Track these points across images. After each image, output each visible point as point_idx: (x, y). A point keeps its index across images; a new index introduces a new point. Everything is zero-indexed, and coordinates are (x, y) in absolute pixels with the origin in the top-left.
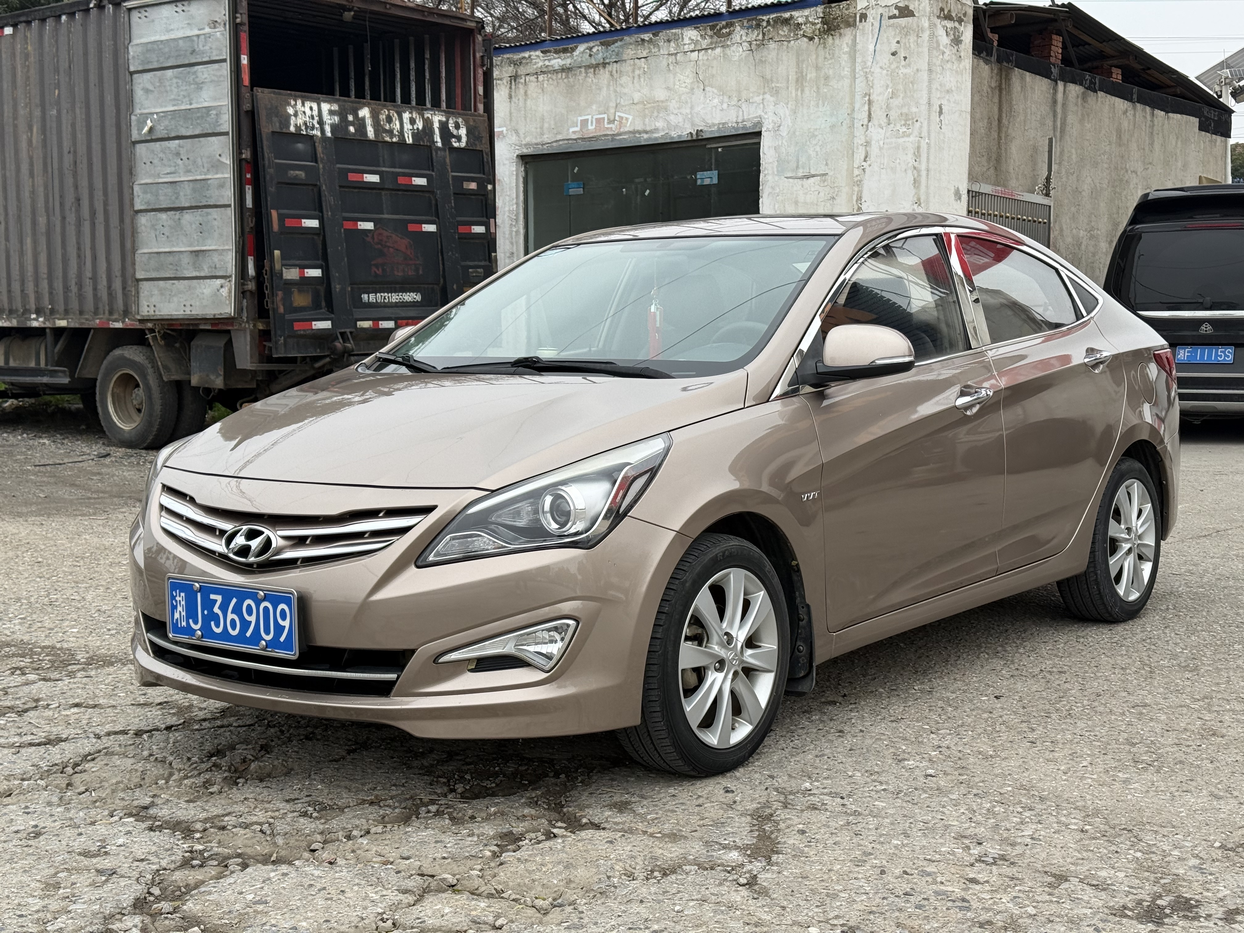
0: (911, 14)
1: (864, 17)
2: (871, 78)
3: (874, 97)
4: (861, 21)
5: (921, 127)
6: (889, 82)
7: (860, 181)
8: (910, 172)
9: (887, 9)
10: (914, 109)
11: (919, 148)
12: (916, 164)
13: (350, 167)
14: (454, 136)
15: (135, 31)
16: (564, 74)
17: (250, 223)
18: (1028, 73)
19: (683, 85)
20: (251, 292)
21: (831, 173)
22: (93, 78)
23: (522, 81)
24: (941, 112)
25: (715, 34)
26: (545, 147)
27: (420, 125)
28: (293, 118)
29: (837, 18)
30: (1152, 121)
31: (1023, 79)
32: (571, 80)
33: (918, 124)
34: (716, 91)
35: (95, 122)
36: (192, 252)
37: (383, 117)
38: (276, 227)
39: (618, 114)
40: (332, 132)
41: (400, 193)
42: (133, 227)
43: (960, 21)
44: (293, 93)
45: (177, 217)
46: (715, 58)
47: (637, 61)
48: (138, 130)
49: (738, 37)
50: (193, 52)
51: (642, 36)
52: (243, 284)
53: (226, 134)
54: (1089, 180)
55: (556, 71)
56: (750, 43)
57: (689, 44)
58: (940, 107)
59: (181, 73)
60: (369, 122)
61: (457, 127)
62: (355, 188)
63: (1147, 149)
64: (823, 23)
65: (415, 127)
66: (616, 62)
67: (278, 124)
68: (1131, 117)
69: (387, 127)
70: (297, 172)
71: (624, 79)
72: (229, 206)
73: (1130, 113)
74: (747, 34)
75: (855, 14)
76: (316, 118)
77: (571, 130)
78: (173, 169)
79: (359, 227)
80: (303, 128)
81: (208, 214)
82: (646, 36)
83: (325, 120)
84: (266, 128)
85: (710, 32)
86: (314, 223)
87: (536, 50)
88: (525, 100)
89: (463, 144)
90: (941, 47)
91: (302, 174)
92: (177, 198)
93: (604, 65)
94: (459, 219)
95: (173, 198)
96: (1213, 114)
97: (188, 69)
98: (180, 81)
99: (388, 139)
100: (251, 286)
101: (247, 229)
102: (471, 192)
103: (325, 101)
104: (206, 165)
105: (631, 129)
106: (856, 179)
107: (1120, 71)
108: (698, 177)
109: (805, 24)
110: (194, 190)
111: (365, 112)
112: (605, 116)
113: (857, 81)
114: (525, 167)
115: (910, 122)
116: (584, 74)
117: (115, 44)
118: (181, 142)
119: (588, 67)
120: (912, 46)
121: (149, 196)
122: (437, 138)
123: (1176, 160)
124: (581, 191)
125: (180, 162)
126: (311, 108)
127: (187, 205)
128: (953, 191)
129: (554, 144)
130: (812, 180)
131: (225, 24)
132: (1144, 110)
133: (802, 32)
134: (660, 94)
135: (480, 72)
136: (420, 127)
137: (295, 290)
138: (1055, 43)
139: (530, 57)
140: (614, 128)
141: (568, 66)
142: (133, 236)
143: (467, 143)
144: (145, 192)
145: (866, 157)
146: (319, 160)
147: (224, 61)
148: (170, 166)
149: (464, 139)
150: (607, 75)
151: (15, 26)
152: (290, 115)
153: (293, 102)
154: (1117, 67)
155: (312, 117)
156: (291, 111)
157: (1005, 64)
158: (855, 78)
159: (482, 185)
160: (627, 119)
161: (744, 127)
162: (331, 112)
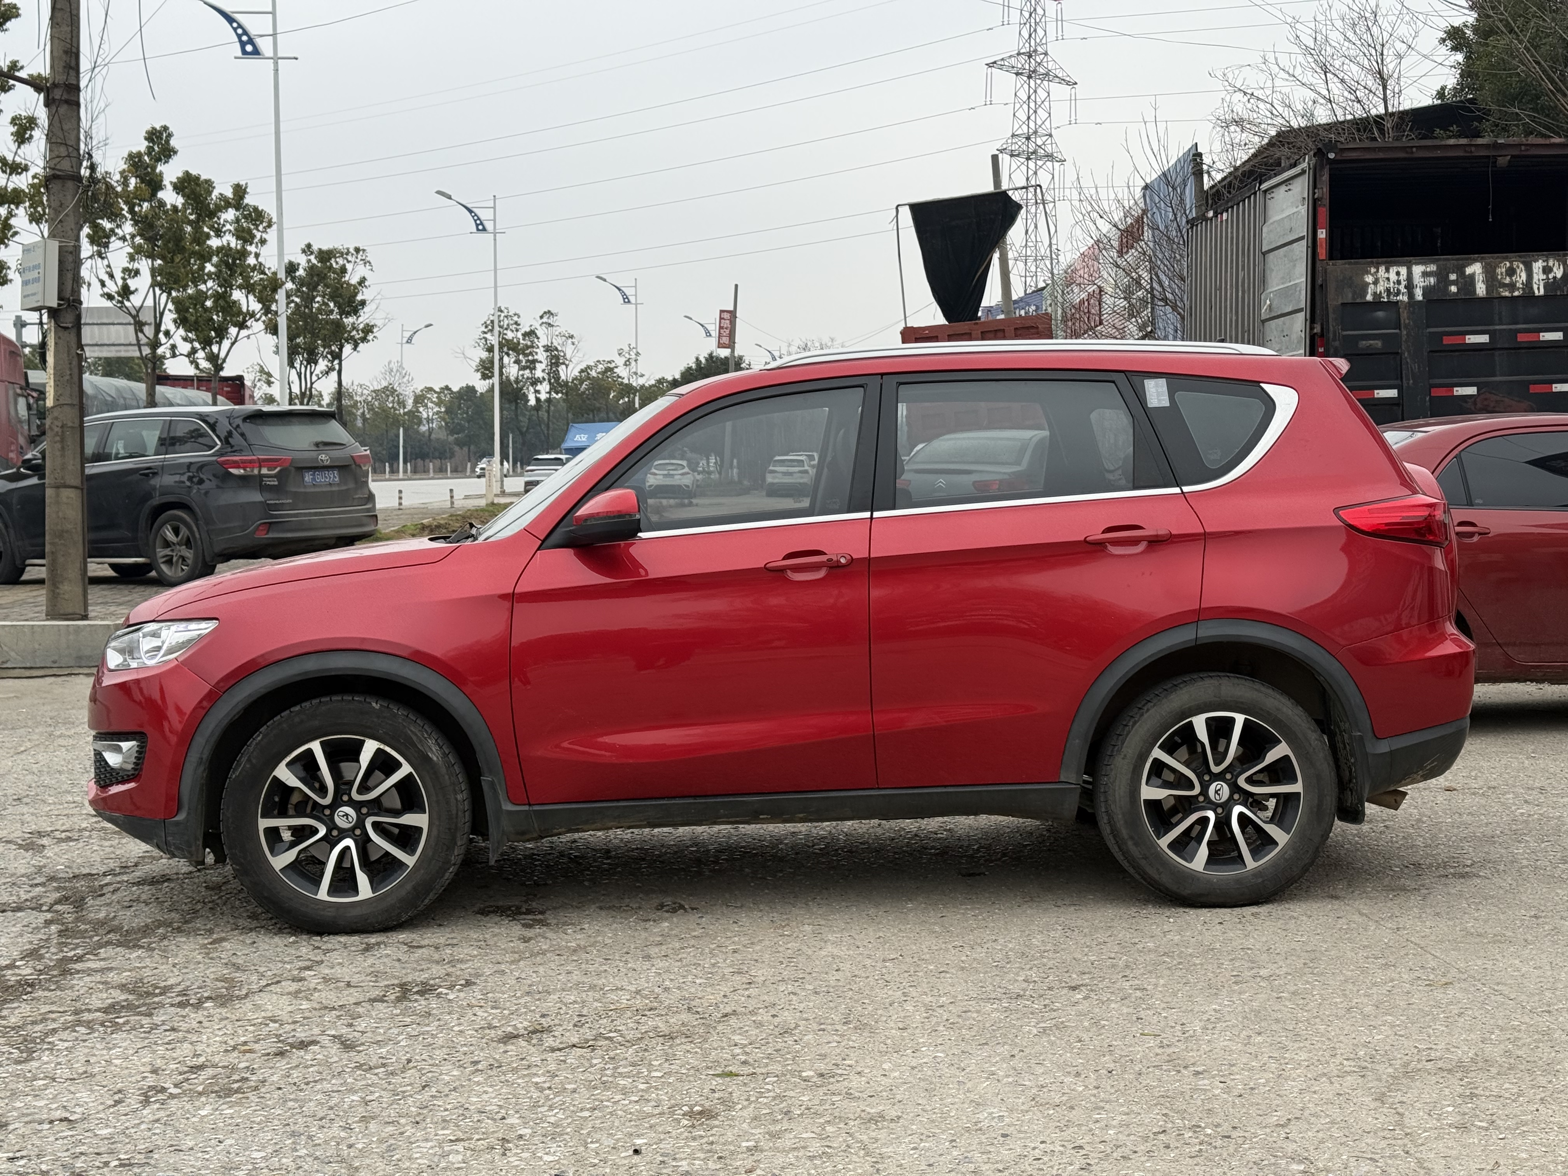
13: (1447, 329)
15: (1268, 212)
27: (1559, 273)
28: (1371, 286)
37: (1501, 270)
40: (1423, 295)
41: (1523, 351)
44: (1375, 260)
50: (1291, 230)
53: (1304, 309)
59: (1286, 251)
60: (1479, 278)
62: (1452, 351)
65: (1551, 276)
67: (1350, 295)
69: (1507, 281)
70: (1371, 342)
76: (1404, 283)
79: (1455, 393)
80: (1385, 295)
83: (1416, 283)
84: (1334, 300)
86: (1393, 393)
91: (1378, 344)
97: (1289, 247)
98: (1285, 259)
99: (1507, 294)
103: (1418, 264)
104: (1295, 341)
118: (1284, 319)
125: (1283, 339)
126: (1398, 274)
131: (1307, 200)
136: (1560, 276)
146: (1402, 326)
147: (1304, 235)
148: (1279, 343)
151: (1227, 211)
152: (1367, 284)
153: (1373, 270)
155: (1399, 282)
156: (1369, 279)
162: (1425, 274)
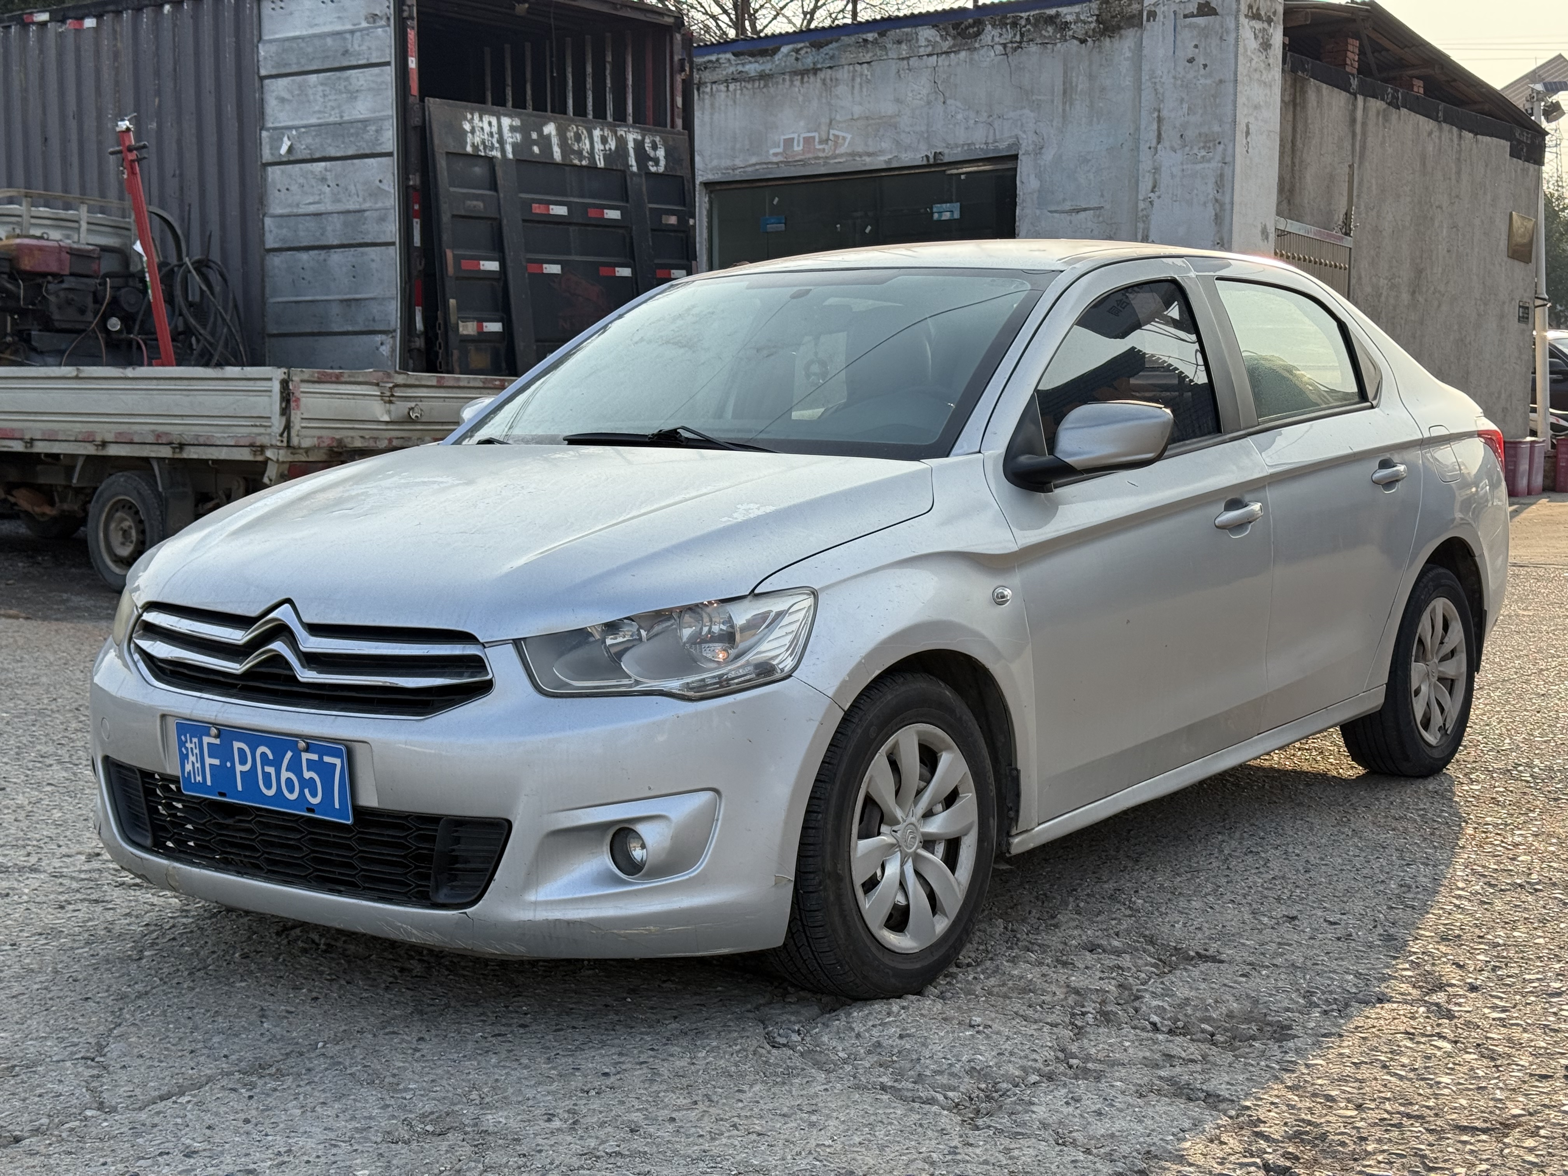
0: (1213, 12)
1: (1152, 15)
2: (1161, 90)
3: (1165, 113)
4: (1148, 20)
5: (1225, 150)
6: (1184, 95)
7: (1147, 216)
8: (1210, 206)
9: (1182, 6)
10: (1216, 128)
11: (1222, 176)
12: (1219, 196)
13: (535, 196)
14: (651, 159)
15: (267, 25)
16: (762, 83)
17: (419, 266)
18: (1325, 86)
19: (919, 97)
20: (419, 350)
21: (1108, 206)
22: (208, 83)
23: (708, 90)
24: (1248, 133)
25: (959, 34)
26: (737, 172)
27: (612, 144)
28: (469, 135)
29: (1116, 16)
30: (1459, 145)
31: (1319, 90)
32: (772, 90)
33: (1221, 147)
34: (959, 104)
35: (211, 137)
36: (342, 301)
37: (570, 135)
38: (451, 270)
39: (832, 132)
40: (514, 152)
41: (590, 228)
42: (263, 269)
43: (1269, 21)
44: (469, 104)
45: (322, 258)
46: (958, 64)
47: (858, 67)
48: (271, 149)
49: (990, 38)
50: (346, 52)
51: (864, 36)
52: (410, 341)
53: (390, 154)
54: (1390, 217)
55: (751, 79)
56: (1005, 46)
57: (926, 46)
58: (1247, 126)
59: (329, 78)
60: (555, 141)
61: (655, 147)
62: (539, 222)
63: (1453, 177)
64: (1097, 21)
65: (607, 147)
66: (830, 68)
67: (452, 143)
68: (1437, 141)
69: (576, 147)
70: (475, 203)
71: (842, 89)
72: (393, 244)
73: (1436, 134)
74: (1001, 35)
75: (1141, 13)
76: (496, 136)
77: (772, 151)
78: (317, 198)
79: (545, 271)
80: (481, 148)
81: (363, 254)
82: (870, 36)
83: (505, 137)
84: (440, 147)
85: (953, 32)
86: (492, 266)
87: (725, 52)
88: (712, 114)
89: (661, 169)
90: (1249, 53)
91: (480, 204)
92: (322, 234)
93: (815, 71)
94: (656, 261)
95: (318, 234)
96: (1526, 137)
97: (338, 74)
98: (327, 89)
99: (576, 162)
100: (419, 343)
101: (415, 273)
102: (670, 228)
103: (505, 115)
104: (361, 194)
105: (849, 151)
106: (1141, 214)
107: (1421, 83)
108: (935, 210)
109: (1075, 23)
110: (345, 224)
111: (550, 129)
112: (816, 135)
113: (1144, 94)
114: (710, 197)
115: (1211, 145)
116: (788, 83)
117: (238, 42)
118: (328, 164)
119: (795, 73)
120: (1214, 52)
121: (284, 231)
122: (632, 161)
123: (1485, 193)
124: (782, 227)
125: (327, 190)
126: (490, 124)
127: (336, 242)
128: (1260, 228)
129: (750, 169)
130: (1082, 215)
131: (388, 19)
132: (1450, 131)
133: (1071, 33)
134: (888, 108)
135: (679, 78)
136: (613, 148)
137: (471, 347)
138: (1350, 48)
139: (718, 60)
140: (828, 149)
141: (767, 72)
142: (263, 281)
143: (666, 167)
144: (280, 227)
145: (1154, 187)
146: (499, 186)
147: (388, 64)
148: (313, 194)
149: (662, 163)
150: (819, 84)
151: (99, 17)
152: (465, 132)
153: (469, 116)
154: (1418, 78)
156: (467, 127)
157: (1300, 73)
158: (1139, 89)
159: (683, 221)
160: (844, 138)
161: (996, 149)
162: (513, 129)
